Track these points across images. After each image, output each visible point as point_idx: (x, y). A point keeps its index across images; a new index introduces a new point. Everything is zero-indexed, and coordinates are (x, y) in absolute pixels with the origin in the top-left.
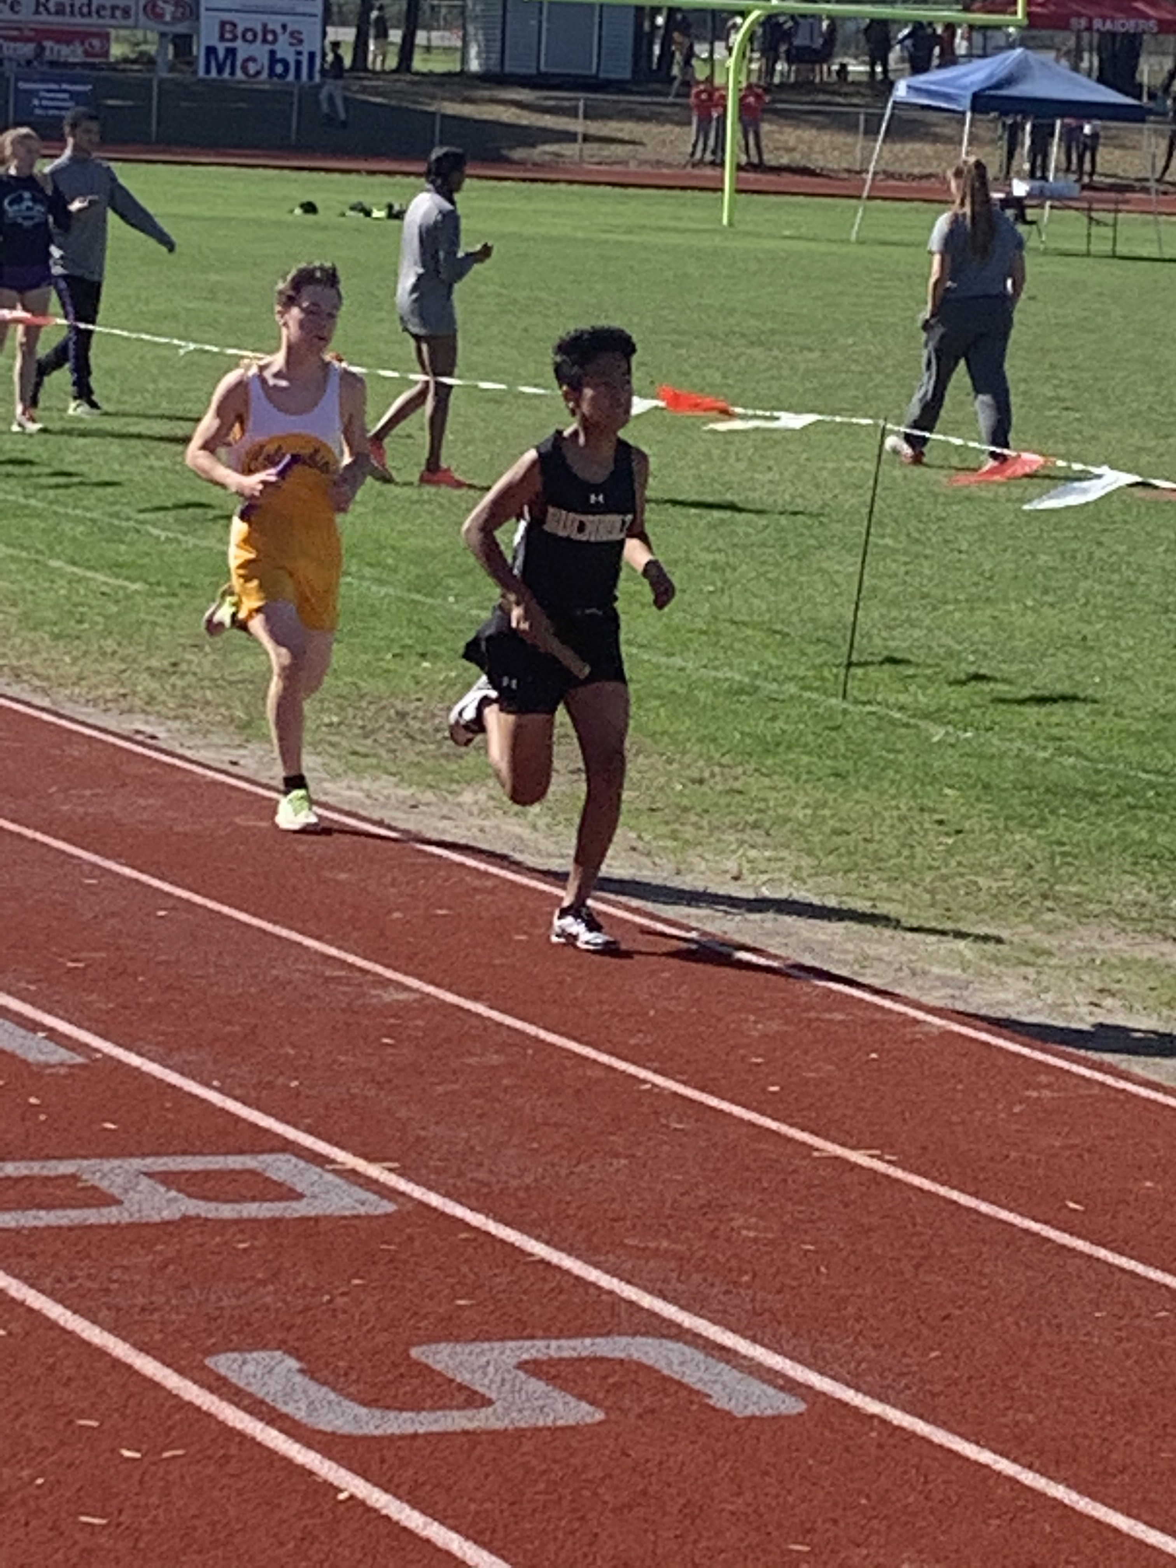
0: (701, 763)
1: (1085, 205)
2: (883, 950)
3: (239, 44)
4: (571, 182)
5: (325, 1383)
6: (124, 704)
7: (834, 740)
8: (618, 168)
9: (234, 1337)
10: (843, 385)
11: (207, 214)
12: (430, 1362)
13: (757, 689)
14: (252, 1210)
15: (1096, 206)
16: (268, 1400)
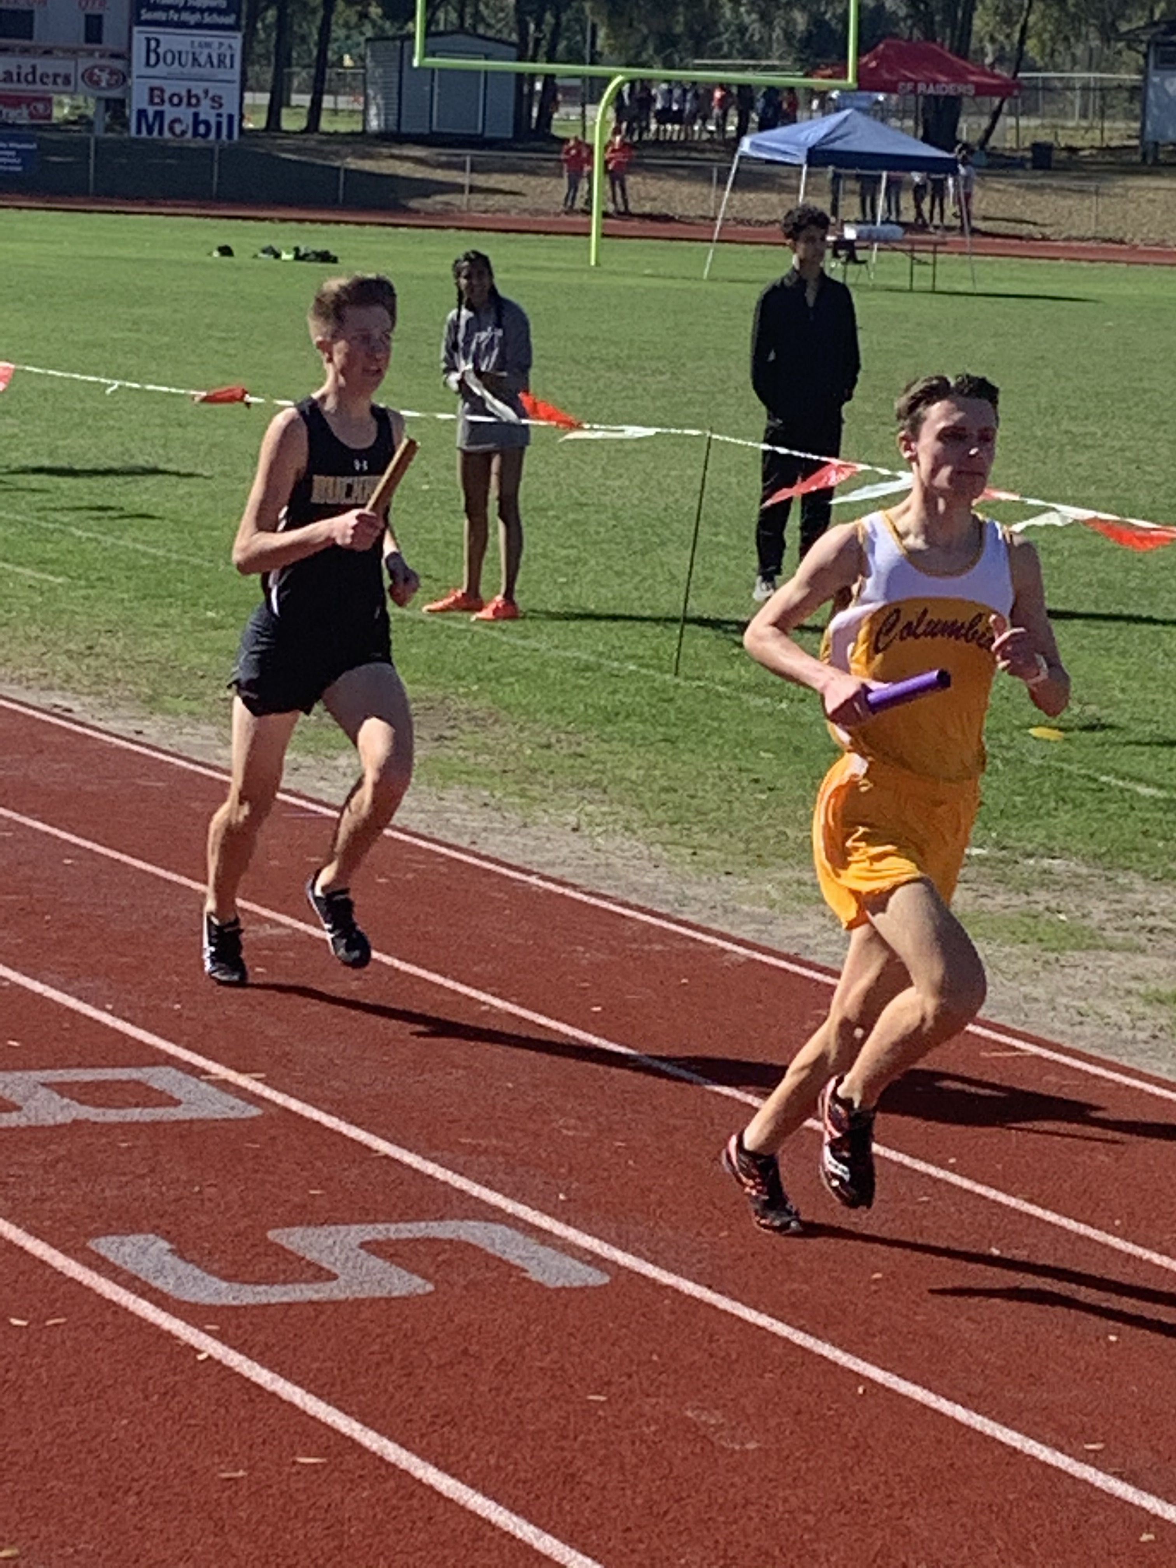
0: (548, 731)
1: (908, 247)
2: (700, 891)
3: (166, 107)
4: (459, 228)
5: (192, 1261)
6: (44, 683)
7: (666, 710)
8: (502, 216)
9: (114, 1223)
10: (690, 403)
11: (135, 255)
12: (284, 1243)
13: (600, 666)
14: (135, 1114)
15: (917, 247)
16: (141, 1276)
